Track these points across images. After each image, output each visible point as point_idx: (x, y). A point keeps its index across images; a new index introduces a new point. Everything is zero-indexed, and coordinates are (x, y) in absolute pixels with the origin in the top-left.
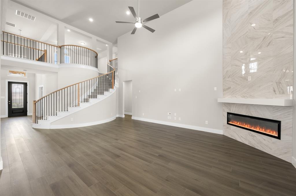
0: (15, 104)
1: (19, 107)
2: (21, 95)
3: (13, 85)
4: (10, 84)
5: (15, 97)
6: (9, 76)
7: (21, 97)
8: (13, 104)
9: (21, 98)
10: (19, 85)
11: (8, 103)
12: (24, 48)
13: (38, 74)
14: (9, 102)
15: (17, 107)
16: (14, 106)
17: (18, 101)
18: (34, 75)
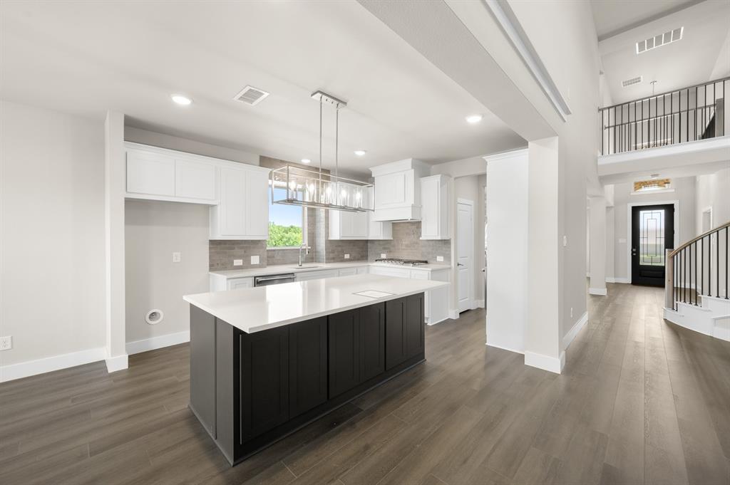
0: (645, 256)
1: (653, 264)
2: (658, 236)
3: (642, 213)
4: (636, 210)
5: (645, 239)
6: (635, 194)
7: (658, 239)
8: (641, 256)
9: (658, 243)
10: (653, 211)
11: (633, 252)
12: (656, 122)
13: (702, 176)
14: (634, 250)
15: (650, 264)
16: (645, 260)
17: (652, 250)
18: (693, 181)
